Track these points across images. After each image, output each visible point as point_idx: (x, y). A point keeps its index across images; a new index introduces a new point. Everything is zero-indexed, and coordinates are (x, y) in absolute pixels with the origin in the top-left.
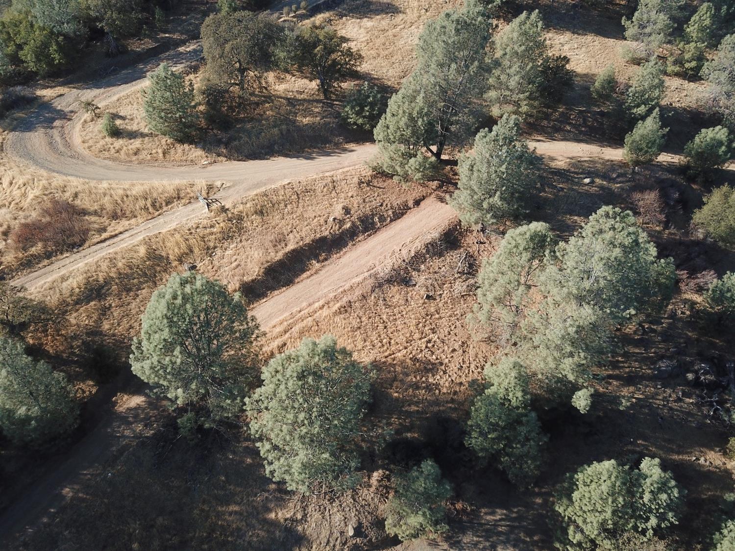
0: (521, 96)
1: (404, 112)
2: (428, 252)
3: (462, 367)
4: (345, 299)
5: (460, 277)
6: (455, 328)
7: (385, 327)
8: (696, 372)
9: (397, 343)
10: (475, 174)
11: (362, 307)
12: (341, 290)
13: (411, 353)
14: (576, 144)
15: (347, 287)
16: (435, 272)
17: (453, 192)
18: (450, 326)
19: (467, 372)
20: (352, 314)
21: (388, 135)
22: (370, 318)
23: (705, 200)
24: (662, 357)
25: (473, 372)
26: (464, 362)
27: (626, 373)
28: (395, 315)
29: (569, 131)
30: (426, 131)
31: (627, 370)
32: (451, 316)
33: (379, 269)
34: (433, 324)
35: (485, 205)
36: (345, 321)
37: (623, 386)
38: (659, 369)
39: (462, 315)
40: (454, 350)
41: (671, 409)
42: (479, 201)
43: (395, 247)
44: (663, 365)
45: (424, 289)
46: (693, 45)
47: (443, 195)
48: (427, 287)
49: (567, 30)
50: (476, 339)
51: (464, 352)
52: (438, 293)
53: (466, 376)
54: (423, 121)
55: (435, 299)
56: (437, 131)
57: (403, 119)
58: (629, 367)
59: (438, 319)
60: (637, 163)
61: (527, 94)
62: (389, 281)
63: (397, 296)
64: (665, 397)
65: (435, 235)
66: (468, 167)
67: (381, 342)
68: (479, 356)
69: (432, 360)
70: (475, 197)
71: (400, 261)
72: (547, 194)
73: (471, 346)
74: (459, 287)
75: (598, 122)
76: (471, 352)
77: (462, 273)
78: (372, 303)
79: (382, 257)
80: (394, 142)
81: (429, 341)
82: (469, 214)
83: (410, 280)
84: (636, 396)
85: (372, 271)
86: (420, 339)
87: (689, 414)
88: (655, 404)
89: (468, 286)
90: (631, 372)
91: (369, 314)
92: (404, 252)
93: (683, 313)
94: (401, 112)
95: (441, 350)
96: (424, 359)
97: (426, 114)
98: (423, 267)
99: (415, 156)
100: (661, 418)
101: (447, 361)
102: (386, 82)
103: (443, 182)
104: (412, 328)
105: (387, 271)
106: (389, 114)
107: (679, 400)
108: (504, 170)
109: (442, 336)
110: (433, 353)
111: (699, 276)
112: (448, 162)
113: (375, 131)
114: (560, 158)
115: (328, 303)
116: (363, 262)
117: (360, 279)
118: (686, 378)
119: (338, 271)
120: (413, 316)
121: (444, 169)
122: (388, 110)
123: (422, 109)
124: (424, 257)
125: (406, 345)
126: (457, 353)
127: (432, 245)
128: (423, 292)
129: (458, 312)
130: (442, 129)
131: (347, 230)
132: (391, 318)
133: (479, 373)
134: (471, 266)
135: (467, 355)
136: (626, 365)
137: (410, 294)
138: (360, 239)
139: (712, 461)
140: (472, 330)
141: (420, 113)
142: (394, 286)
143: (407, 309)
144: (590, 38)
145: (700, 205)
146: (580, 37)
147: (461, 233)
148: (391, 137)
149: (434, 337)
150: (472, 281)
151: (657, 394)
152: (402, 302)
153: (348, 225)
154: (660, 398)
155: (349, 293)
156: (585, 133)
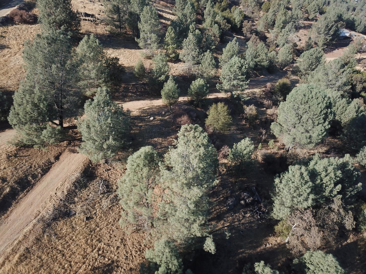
0: (100, 81)
1: (28, 102)
2: (76, 188)
3: (127, 257)
4: (22, 248)
5: (103, 197)
6: (113, 231)
7: (63, 255)
8: (243, 199)
9: (77, 263)
10: (92, 129)
11: (39, 249)
12: (16, 242)
13: (89, 265)
14: (137, 102)
15: (21, 238)
16: (86, 200)
17: (81, 145)
18: (109, 232)
19: (131, 258)
20: (32, 258)
21: (20, 120)
22: (48, 253)
23: (208, 113)
24: (227, 198)
25: (135, 256)
26: (127, 252)
27: (215, 215)
28: (67, 242)
29: (131, 96)
30: (48, 111)
31: (215, 212)
32: (107, 225)
33: (43, 213)
34: (97, 236)
35: (105, 146)
36: (28, 266)
37: (217, 222)
38: (229, 205)
39: (114, 221)
40: (118, 247)
41: (243, 224)
42: (100, 145)
43: (51, 193)
44: (230, 202)
45: (82, 214)
46: (170, 46)
47: (73, 148)
48: (84, 212)
49: (109, 48)
50: (129, 233)
51: (124, 245)
52: (93, 213)
53: (132, 262)
54: (44, 104)
55: (93, 218)
56: (56, 110)
57: (28, 106)
58: (215, 211)
59: (100, 231)
60: (171, 104)
61: (103, 79)
62: (55, 219)
63: (65, 228)
64: (238, 219)
65: (77, 174)
66: (85, 126)
67: (63, 268)
68: (135, 243)
69: (106, 262)
70: (97, 143)
71: (58, 202)
72: (134, 131)
73: (128, 239)
74: (105, 203)
75: (144, 88)
76: (129, 243)
77: (104, 193)
78: (47, 241)
79: (43, 203)
80: (26, 123)
81: (99, 249)
82: (96, 155)
83: (70, 212)
84: (225, 225)
85: (39, 217)
86: (92, 251)
87: (251, 222)
88: (235, 225)
89: (110, 200)
90: (217, 213)
91: (46, 252)
92: (59, 194)
93: (223, 171)
94: (25, 102)
95: (109, 252)
96: (100, 264)
97: (45, 100)
98: (76, 199)
99: (46, 128)
100: (242, 232)
101: (116, 257)
102: (8, 89)
103: (70, 141)
104: (84, 246)
105: (50, 213)
106: (16, 105)
107: (244, 217)
108: (110, 122)
109: (106, 242)
110: (104, 257)
111: (221, 150)
112: (69, 128)
113: (9, 119)
114: (133, 110)
115: (7, 258)
116: (28, 213)
117: (30, 227)
118: (241, 204)
119: (9, 227)
120: (81, 237)
121: (68, 132)
122: (14, 103)
123: (40, 97)
124: (75, 192)
125: (83, 261)
126: (120, 248)
127: (78, 182)
128: (82, 216)
129: (111, 220)
130: (58, 108)
131: (8, 194)
132: (66, 246)
133: (139, 255)
134: (107, 186)
135: (127, 247)
136: (213, 210)
137: (74, 221)
138: (21, 196)
139: (271, 242)
140: (124, 228)
141: (40, 100)
142: (60, 221)
143: (76, 234)
144: (122, 50)
145: (206, 116)
146: (117, 50)
147: (93, 168)
148: (23, 120)
149: (101, 245)
150: (112, 196)
151: (234, 219)
152: (69, 230)
153: (8, 190)
154: (236, 220)
155: (24, 242)
156: (140, 96)
